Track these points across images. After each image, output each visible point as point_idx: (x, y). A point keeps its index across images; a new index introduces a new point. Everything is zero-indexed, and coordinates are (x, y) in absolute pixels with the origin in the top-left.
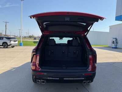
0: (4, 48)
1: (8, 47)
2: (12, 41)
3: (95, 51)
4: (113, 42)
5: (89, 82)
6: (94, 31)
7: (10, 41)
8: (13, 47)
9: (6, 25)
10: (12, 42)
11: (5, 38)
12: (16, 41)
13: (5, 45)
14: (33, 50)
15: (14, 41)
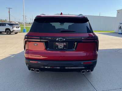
0: (7, 34)
1: (11, 33)
2: (15, 27)
3: (97, 37)
4: (120, 27)
5: (88, 72)
6: (100, 16)
7: (13, 27)
8: (16, 33)
9: (9, 11)
10: (15, 29)
11: (8, 24)
12: (19, 27)
13: (8, 32)
14: (25, 36)
15: (17, 27)
